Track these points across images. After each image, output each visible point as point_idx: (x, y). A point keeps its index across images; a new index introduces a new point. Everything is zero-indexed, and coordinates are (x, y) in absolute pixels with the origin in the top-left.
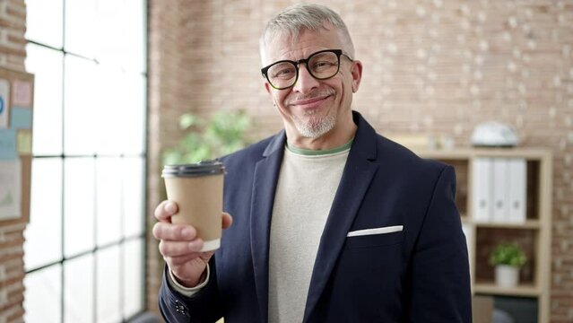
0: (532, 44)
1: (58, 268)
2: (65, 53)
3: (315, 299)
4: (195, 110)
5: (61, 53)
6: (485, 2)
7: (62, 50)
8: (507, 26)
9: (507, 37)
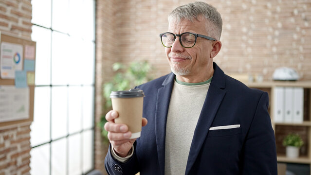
0: (306, 24)
1: (48, 146)
2: (52, 30)
3: (191, 164)
4: (121, 61)
5: (50, 30)
6: (280, 1)
7: (51, 29)
8: (292, 14)
9: (292, 20)
